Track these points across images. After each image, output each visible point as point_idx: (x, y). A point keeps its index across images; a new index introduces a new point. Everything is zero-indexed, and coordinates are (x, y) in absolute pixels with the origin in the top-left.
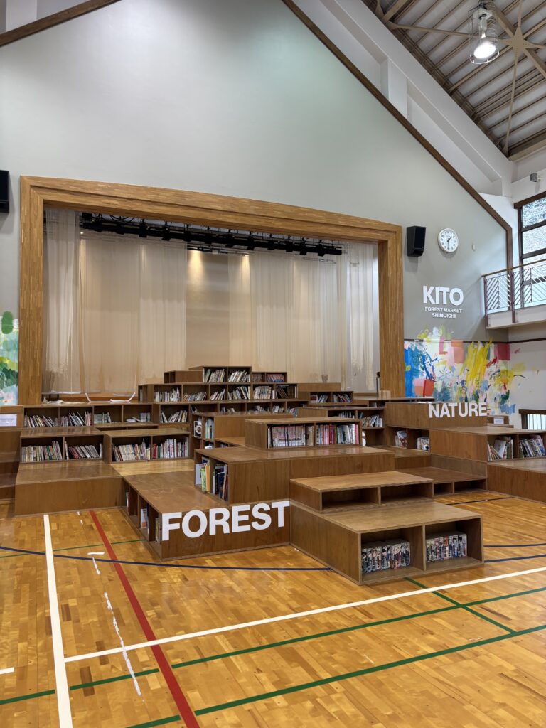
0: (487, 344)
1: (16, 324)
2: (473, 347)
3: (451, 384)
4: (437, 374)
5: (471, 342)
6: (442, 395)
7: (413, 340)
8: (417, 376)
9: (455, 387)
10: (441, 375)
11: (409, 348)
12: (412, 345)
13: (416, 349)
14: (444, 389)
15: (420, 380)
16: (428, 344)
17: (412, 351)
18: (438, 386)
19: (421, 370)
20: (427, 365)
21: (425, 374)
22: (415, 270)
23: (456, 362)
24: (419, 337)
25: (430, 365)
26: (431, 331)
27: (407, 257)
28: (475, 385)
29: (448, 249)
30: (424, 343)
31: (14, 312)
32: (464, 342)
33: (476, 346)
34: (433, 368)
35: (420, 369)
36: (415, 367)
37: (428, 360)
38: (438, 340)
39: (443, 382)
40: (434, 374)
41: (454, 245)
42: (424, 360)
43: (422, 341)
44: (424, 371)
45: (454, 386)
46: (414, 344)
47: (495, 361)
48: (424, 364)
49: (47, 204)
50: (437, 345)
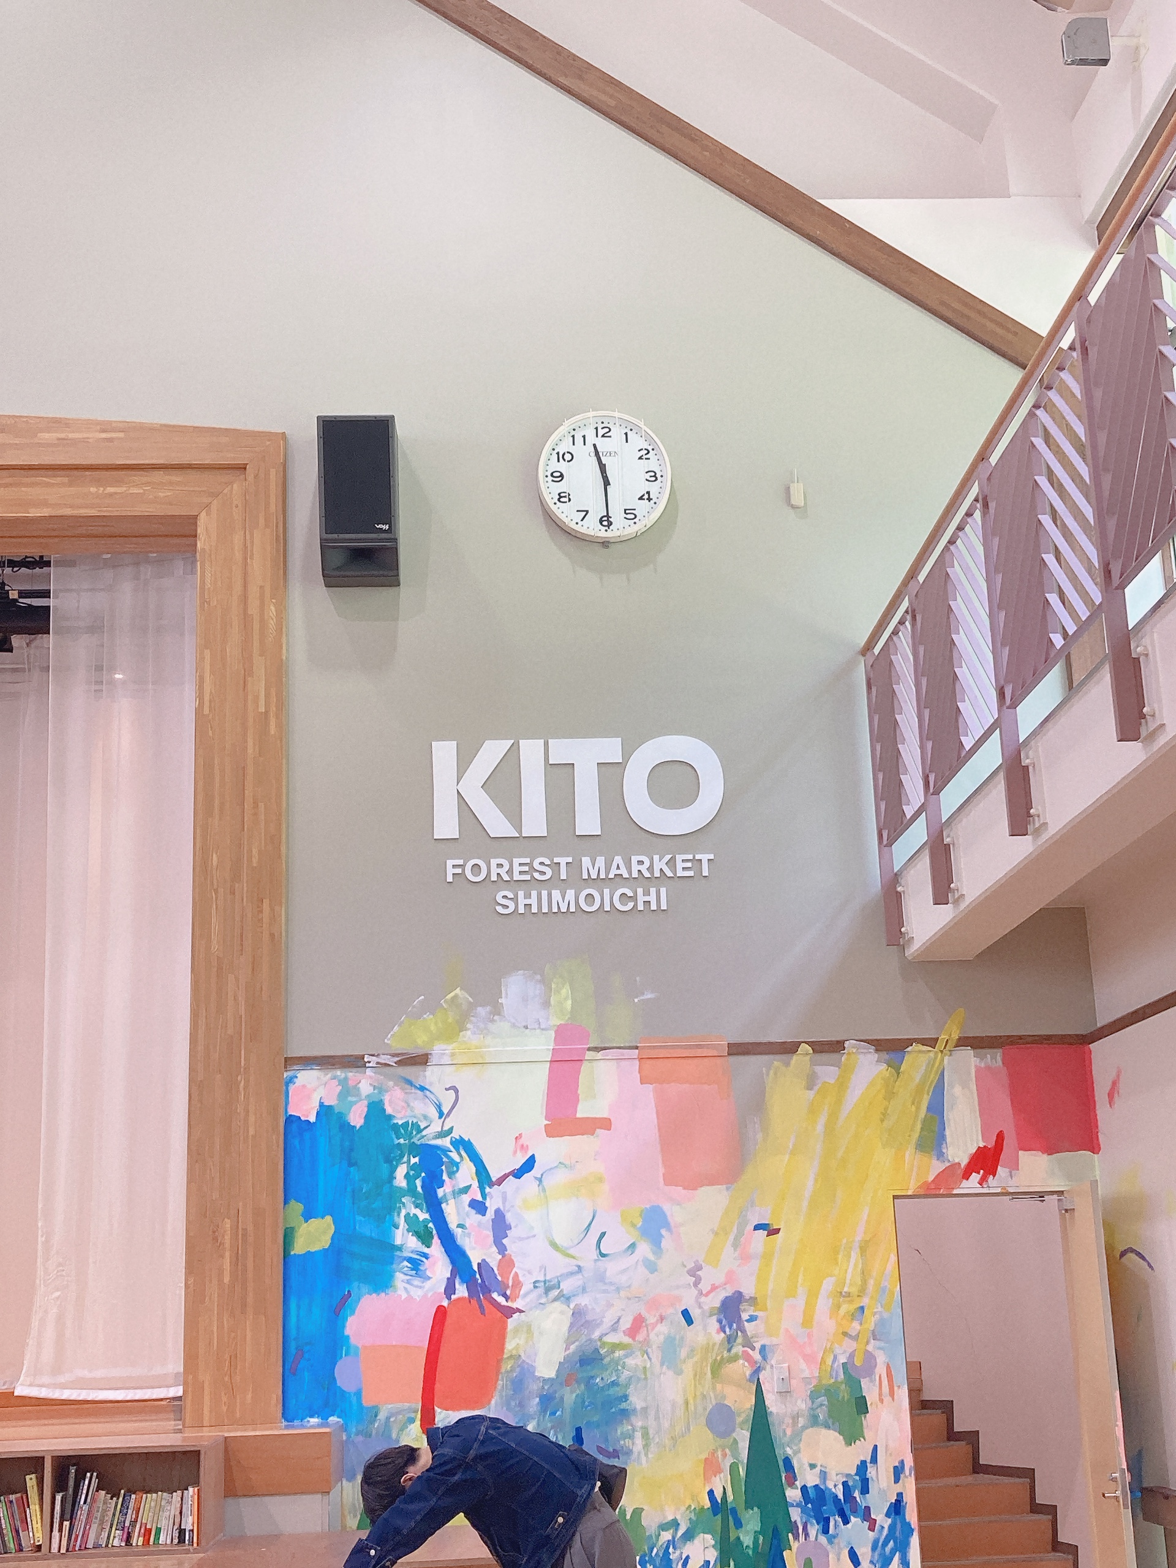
0: (917, 1060)
2: (811, 1082)
3: (639, 1322)
4: (531, 1263)
5: (789, 1048)
6: (570, 1396)
7: (356, 1062)
8: (381, 1283)
9: (670, 1346)
10: (559, 1265)
11: (324, 1111)
12: (348, 1091)
13: (376, 1110)
14: (586, 1362)
15: (398, 1309)
16: (462, 1078)
17: (345, 1127)
18: (541, 1342)
19: (413, 1243)
20: (452, 1212)
21: (439, 1267)
22: (375, 657)
23: (669, 1180)
24: (399, 1039)
25: (479, 1207)
26: (488, 997)
27: (321, 590)
28: (826, 1322)
29: (606, 521)
30: (431, 1075)
32: (738, 1049)
33: (828, 1073)
34: (500, 1227)
35: (405, 1239)
36: (366, 1228)
37: (466, 1173)
38: (542, 1045)
39: (578, 1314)
40: (507, 1263)
41: (647, 497)
42: (433, 1181)
43: (421, 1060)
44: (436, 1249)
45: (658, 1334)
46: (365, 1083)
47: (984, 1162)
48: (434, 1206)
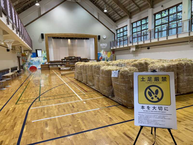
0: (111, 52)
1: (46, 52)
4: (103, 56)
14: (104, 58)
15: (100, 57)
18: (103, 58)
20: (101, 55)
22: (99, 41)
23: (106, 54)
26: (102, 50)
28: (109, 57)
29: (104, 38)
30: (101, 52)
31: (46, 50)
32: (107, 51)
33: (109, 52)
36: (99, 55)
46: (99, 52)
47: (112, 54)
49: (48, 37)
50: (103, 52)
